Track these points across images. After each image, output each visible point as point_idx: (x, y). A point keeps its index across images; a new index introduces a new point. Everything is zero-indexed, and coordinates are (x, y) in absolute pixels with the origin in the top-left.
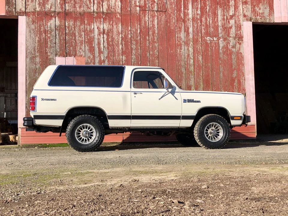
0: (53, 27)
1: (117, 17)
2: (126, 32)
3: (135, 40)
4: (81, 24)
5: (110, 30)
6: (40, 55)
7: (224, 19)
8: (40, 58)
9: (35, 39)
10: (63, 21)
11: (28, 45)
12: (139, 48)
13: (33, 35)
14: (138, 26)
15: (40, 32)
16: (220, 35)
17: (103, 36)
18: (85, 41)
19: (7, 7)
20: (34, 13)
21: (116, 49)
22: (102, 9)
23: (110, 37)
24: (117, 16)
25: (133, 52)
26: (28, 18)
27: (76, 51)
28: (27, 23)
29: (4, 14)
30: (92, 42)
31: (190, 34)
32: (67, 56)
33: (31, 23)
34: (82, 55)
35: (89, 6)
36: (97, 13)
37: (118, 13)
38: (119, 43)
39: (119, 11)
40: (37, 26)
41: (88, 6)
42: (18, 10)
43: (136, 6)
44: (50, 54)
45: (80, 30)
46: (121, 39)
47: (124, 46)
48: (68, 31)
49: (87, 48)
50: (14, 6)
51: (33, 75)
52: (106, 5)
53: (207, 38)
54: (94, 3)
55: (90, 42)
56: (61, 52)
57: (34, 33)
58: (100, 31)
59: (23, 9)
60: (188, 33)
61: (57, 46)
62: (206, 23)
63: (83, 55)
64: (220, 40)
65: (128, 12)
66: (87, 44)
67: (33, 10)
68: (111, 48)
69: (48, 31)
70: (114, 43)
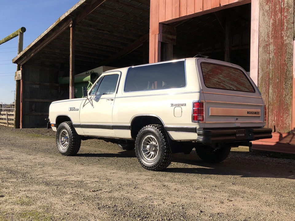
0: (291, 2)
6: (274, 41)
9: (269, 22)
11: (261, 31)
13: (267, 17)
15: (275, 12)
28: (261, 5)
29: (237, 1)
33: (265, 4)
51: (265, 68)
57: (268, 15)
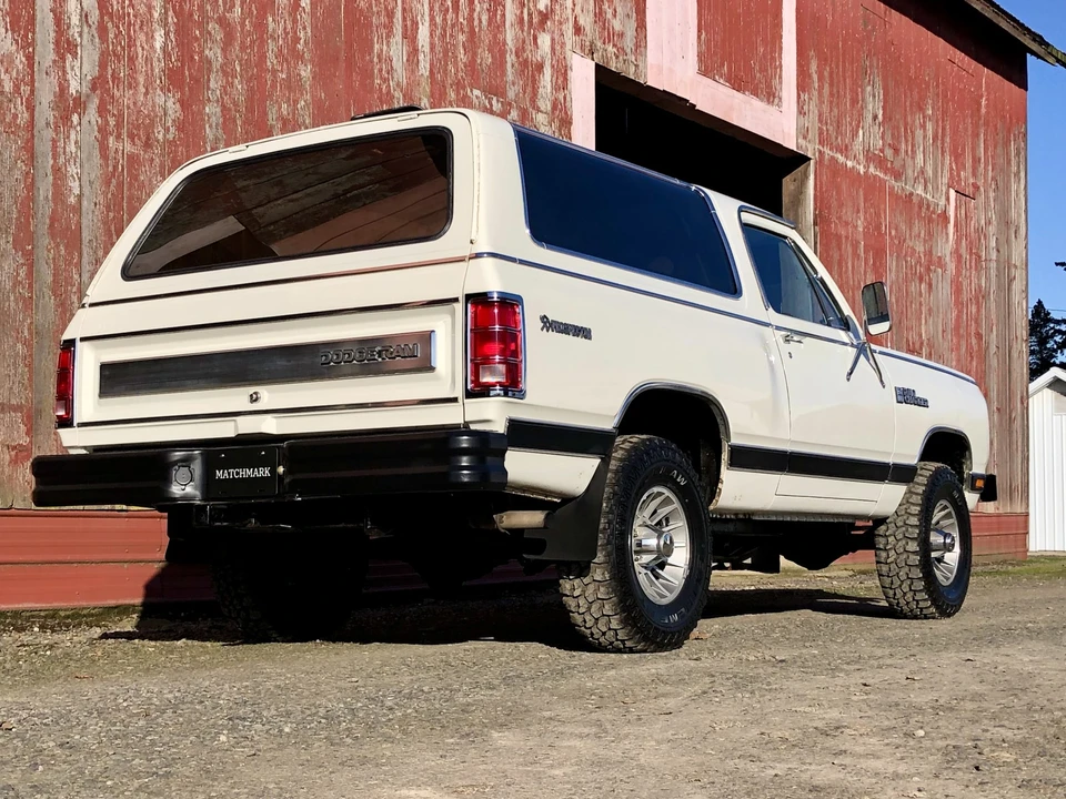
3: (219, 21)
7: (521, 21)
12: (238, 69)
16: (511, 94)
21: (138, 43)
25: (212, 84)
31: (421, 57)
38: (151, 15)
47: (172, 35)
53: (471, 91)
60: (414, 52)
62: (470, 19)
64: (509, 113)
68: (116, 36)
70: (131, 11)
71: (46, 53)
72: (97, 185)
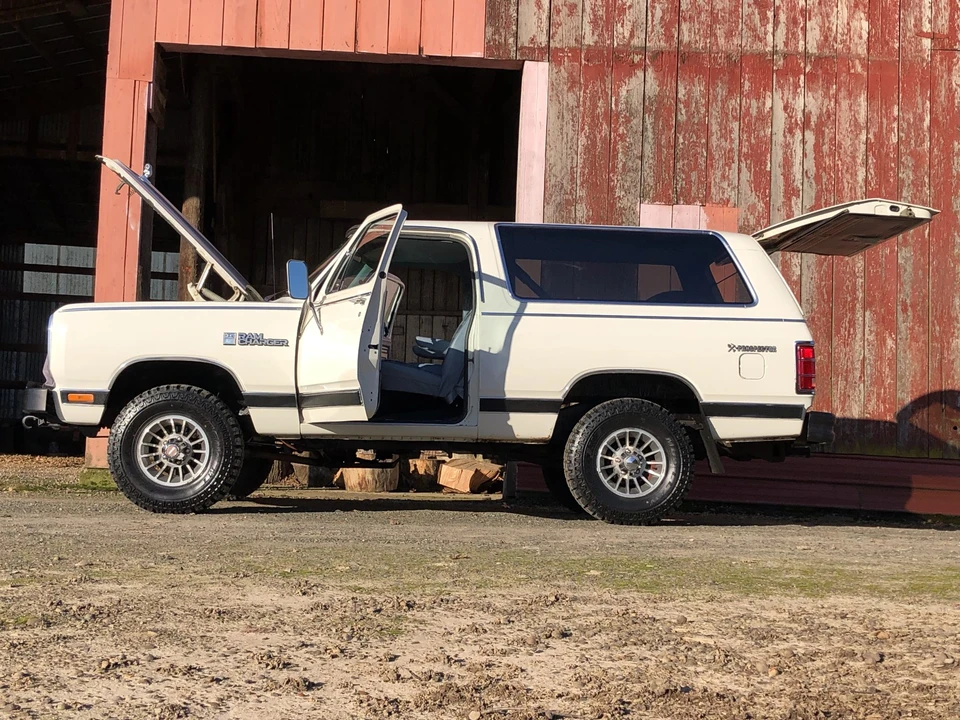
0: (636, 101)
1: (852, 71)
2: (882, 122)
3: (911, 154)
4: (730, 92)
5: (829, 117)
6: (588, 195)
8: (590, 205)
9: (575, 140)
10: (671, 83)
11: (552, 161)
12: (927, 180)
13: (570, 126)
14: (924, 104)
15: (594, 117)
17: (801, 137)
18: (740, 151)
19: (490, 30)
20: (575, 53)
21: (845, 180)
22: (802, 43)
23: (826, 141)
24: (854, 67)
26: (555, 70)
27: (710, 187)
28: (552, 86)
29: (479, 54)
30: (766, 156)
32: (677, 203)
33: (566, 88)
34: (728, 201)
35: (760, 31)
36: (785, 58)
37: (858, 57)
38: (855, 162)
39: (862, 50)
40: (585, 98)
41: (754, 30)
42: (524, 40)
43: (921, 34)
44: (623, 193)
45: (727, 114)
46: (864, 149)
47: (872, 171)
48: (685, 118)
49: (746, 175)
50: (514, 28)
52: (818, 29)
54: (776, 23)
55: (757, 156)
56: (659, 187)
57: (573, 120)
58: (793, 120)
59: (543, 39)
61: (646, 166)
63: (732, 201)
65: (892, 55)
66: (748, 162)
67: (573, 43)
68: (828, 180)
69: (618, 115)
70: (839, 162)
71: (778, 198)
72: (813, 267)
